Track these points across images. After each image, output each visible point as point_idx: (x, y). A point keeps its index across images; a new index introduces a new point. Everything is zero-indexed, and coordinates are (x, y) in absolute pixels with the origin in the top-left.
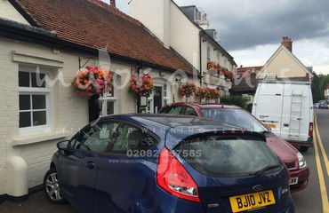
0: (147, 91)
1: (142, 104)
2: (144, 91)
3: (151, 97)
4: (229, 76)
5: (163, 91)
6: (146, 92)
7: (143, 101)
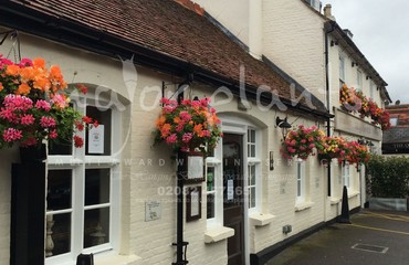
0: (202, 140)
1: (191, 176)
2: (196, 141)
3: (217, 159)
4: (380, 119)
5: (246, 143)
6: (201, 145)
7: (196, 166)
